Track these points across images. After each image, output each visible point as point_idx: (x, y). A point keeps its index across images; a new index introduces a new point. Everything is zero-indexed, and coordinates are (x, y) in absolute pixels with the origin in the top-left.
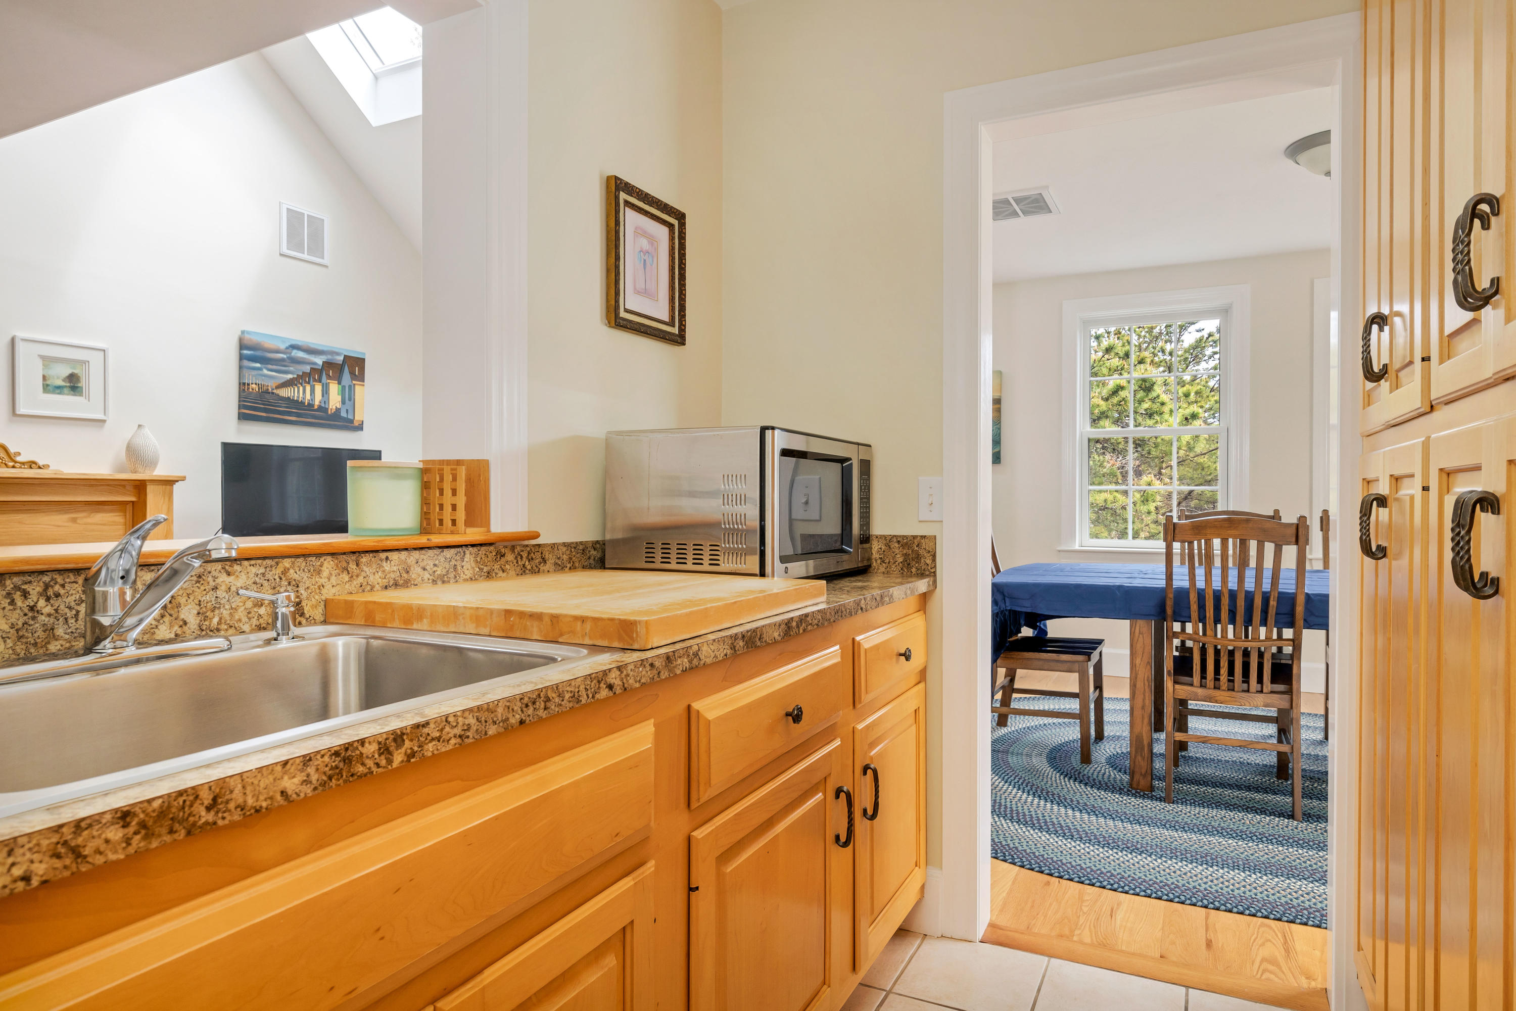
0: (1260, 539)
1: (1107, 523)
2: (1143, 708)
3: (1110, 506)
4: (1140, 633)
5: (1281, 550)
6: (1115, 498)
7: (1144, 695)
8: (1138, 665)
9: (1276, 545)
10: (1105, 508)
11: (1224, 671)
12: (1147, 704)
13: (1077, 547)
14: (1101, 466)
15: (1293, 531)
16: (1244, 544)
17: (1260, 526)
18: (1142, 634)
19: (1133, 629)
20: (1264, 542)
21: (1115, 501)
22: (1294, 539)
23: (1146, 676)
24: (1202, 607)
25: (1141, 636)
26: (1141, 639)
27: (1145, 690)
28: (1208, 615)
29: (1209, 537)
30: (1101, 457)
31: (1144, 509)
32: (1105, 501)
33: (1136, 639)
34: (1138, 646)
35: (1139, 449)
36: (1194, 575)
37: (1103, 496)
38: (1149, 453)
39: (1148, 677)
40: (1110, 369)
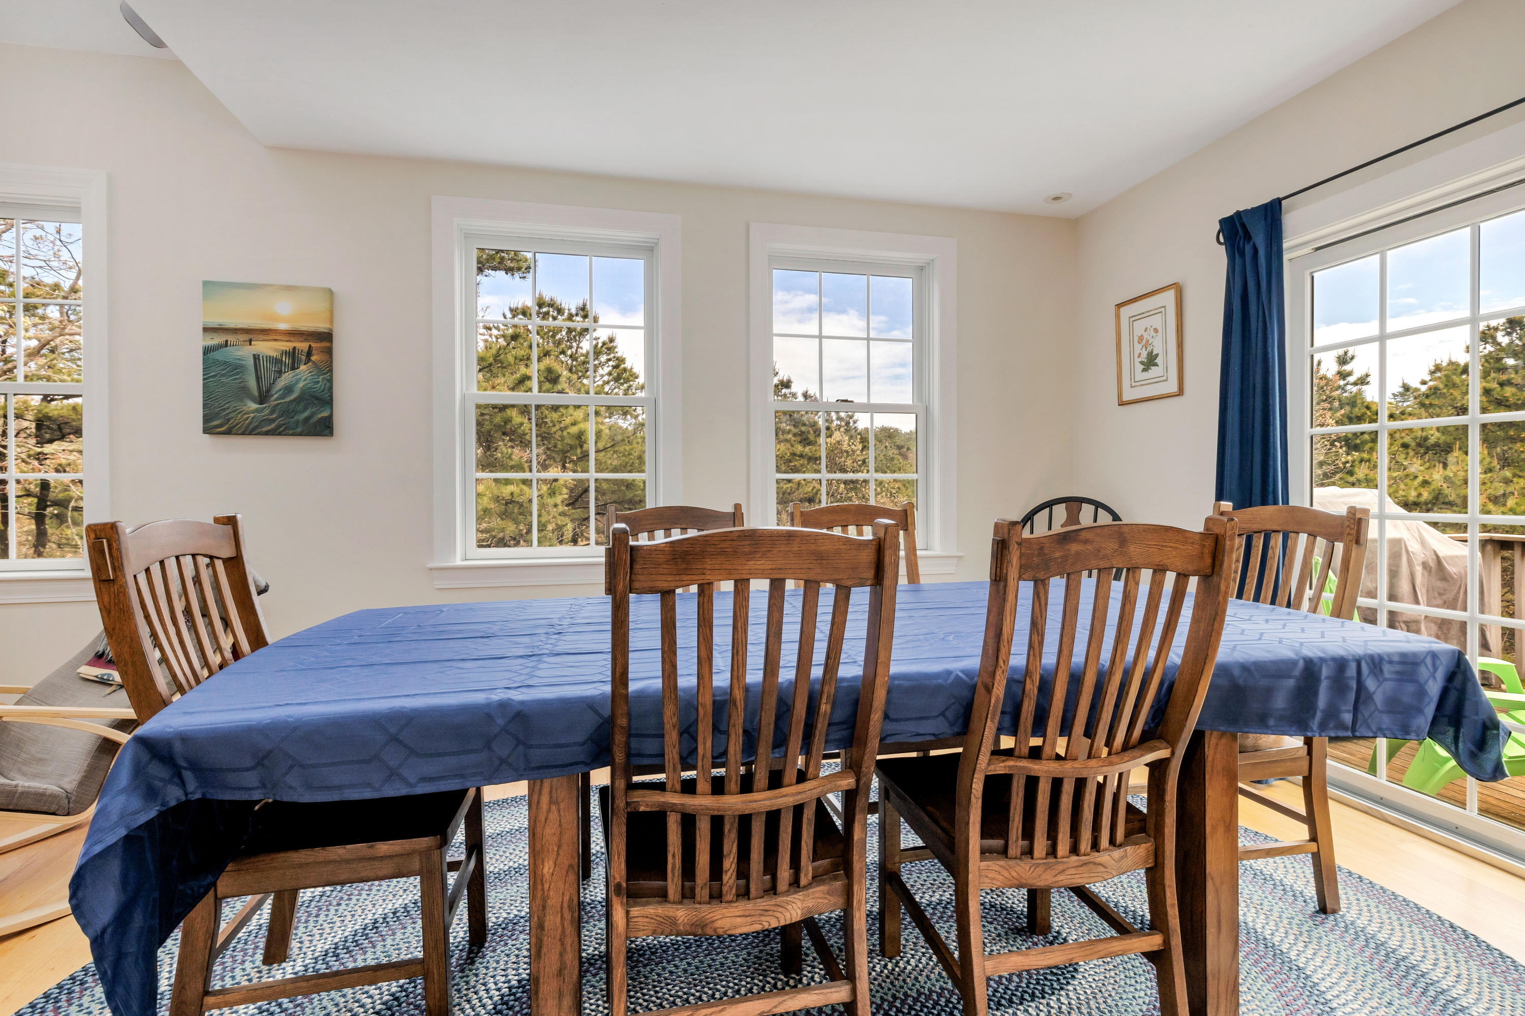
0: (812, 576)
1: (514, 516)
2: (560, 973)
3: (517, 499)
4: (551, 802)
5: (847, 598)
6: (521, 490)
7: (563, 944)
8: (547, 876)
9: (838, 587)
10: (511, 502)
11: (730, 864)
12: (569, 963)
13: (458, 562)
14: (510, 458)
15: (867, 556)
16: (777, 587)
17: (813, 547)
18: (557, 803)
19: (535, 797)
20: (818, 583)
21: (522, 494)
22: (870, 574)
23: (566, 899)
24: (689, 732)
25: (554, 807)
26: (554, 816)
27: (563, 931)
28: (700, 750)
29: (708, 577)
30: (510, 450)
31: (550, 501)
32: (512, 494)
33: (542, 817)
34: (548, 831)
35: (545, 442)
36: (674, 667)
37: (511, 488)
38: (555, 446)
39: (571, 900)
40: (516, 358)
